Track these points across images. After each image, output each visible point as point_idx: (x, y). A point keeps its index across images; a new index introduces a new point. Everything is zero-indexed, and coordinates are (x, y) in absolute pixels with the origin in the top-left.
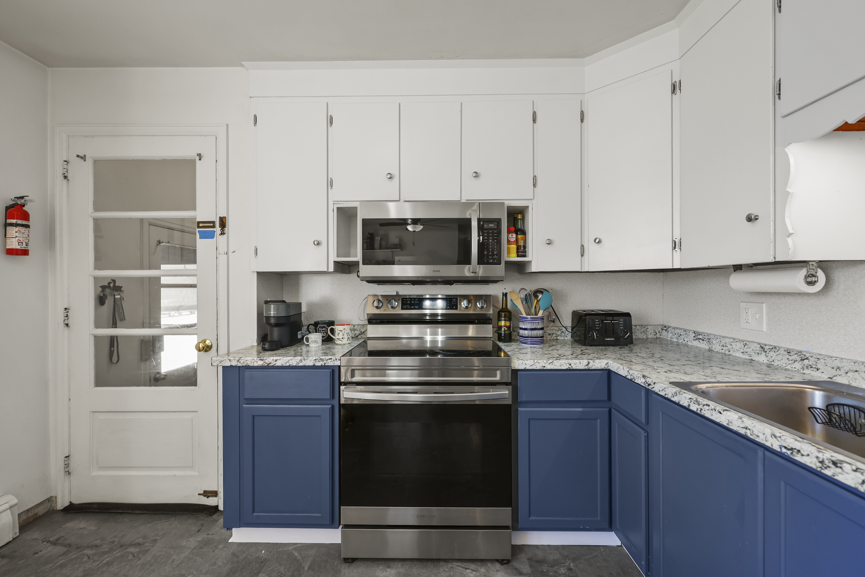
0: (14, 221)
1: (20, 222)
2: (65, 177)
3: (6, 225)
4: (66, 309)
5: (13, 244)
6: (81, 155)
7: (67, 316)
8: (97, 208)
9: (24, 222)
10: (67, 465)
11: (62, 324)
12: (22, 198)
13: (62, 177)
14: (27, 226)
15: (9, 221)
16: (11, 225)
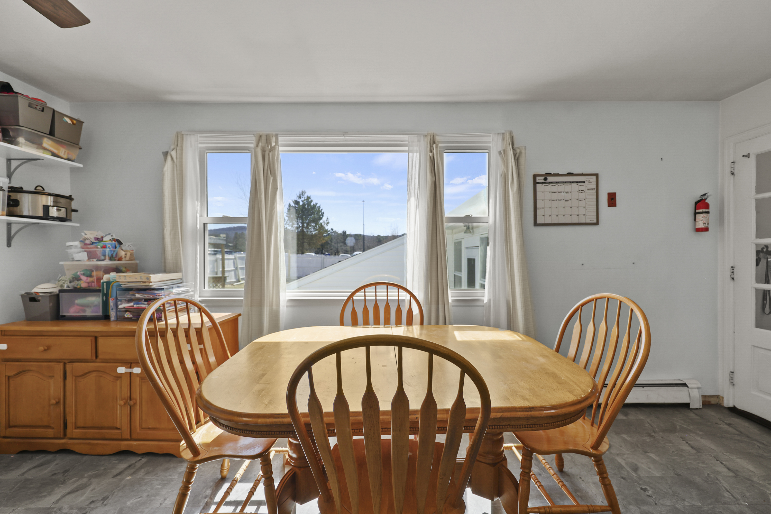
0: (701, 210)
1: (704, 210)
2: (733, 174)
3: (696, 214)
4: (732, 267)
5: (700, 225)
6: (746, 154)
7: (733, 272)
8: (758, 191)
9: (707, 210)
10: (732, 378)
11: (728, 278)
12: (705, 195)
13: (730, 174)
14: (708, 213)
15: (697, 211)
16: (699, 213)
